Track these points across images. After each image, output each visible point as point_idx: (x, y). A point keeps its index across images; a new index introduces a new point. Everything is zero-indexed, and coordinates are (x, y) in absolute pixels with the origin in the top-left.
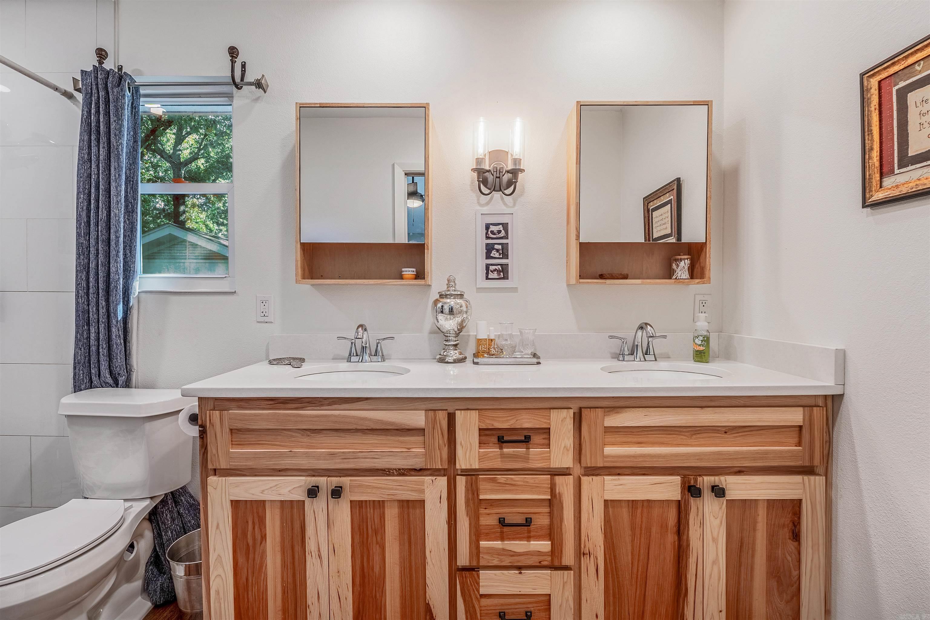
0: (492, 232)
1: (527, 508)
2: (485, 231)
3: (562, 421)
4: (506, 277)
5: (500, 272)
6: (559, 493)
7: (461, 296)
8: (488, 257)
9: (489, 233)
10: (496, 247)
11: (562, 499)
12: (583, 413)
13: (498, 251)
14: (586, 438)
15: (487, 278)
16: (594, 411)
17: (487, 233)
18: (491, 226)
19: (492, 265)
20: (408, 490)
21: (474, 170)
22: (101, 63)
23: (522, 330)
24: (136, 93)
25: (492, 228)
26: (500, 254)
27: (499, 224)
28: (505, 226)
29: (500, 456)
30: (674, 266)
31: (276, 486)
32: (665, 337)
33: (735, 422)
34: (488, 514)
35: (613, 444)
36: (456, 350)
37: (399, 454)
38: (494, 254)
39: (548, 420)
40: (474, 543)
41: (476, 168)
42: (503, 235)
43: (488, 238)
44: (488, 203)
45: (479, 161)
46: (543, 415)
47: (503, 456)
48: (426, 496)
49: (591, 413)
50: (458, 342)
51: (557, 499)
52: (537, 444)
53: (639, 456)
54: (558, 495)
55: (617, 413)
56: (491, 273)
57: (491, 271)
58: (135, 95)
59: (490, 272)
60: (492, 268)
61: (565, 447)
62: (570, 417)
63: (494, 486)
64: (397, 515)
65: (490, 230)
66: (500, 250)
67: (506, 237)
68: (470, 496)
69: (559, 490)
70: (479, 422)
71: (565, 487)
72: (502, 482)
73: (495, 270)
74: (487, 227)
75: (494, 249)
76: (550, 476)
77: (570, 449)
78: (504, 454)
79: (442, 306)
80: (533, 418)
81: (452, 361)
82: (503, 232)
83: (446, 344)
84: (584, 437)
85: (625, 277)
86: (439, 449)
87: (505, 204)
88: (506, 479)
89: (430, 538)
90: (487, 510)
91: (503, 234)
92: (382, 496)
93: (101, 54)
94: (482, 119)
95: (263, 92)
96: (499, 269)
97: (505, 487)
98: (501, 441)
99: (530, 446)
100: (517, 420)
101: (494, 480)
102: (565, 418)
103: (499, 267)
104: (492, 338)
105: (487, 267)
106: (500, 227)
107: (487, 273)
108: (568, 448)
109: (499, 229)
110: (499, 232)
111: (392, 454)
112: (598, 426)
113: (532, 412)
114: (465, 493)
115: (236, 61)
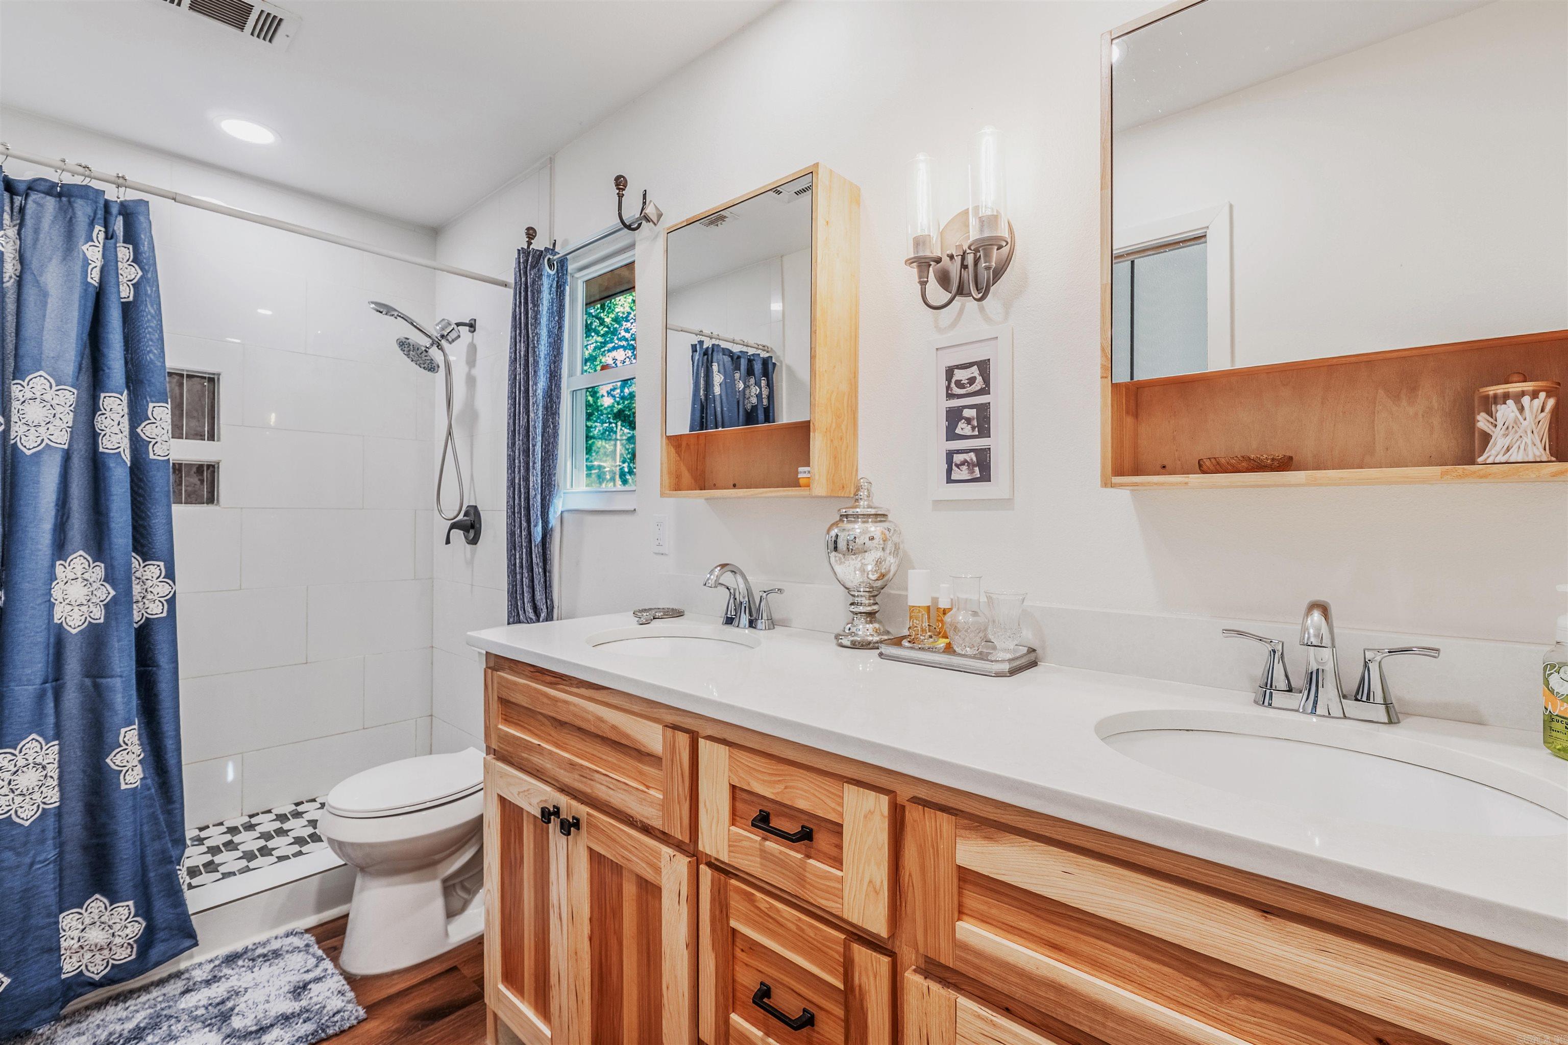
0: (959, 384)
1: (807, 989)
2: (944, 383)
3: (865, 817)
4: (985, 476)
5: (974, 466)
6: (860, 986)
7: (880, 517)
8: (952, 435)
9: (953, 385)
10: (967, 413)
11: (865, 1003)
12: (907, 813)
13: (969, 421)
14: (914, 876)
15: (949, 480)
16: (933, 815)
17: (948, 387)
18: (956, 371)
19: (959, 452)
20: (642, 860)
21: (910, 262)
22: (529, 244)
23: (991, 595)
24: (562, 268)
25: (959, 375)
26: (973, 428)
27: (971, 365)
28: (984, 366)
29: (758, 853)
30: (1482, 421)
31: (528, 790)
32: (1432, 652)
33: (1421, 1018)
34: (746, 965)
35: (984, 919)
36: (871, 622)
37: (634, 792)
38: (963, 428)
39: (839, 805)
40: (721, 1010)
41: (915, 258)
42: (979, 388)
43: (950, 396)
44: (954, 325)
45: (918, 242)
46: (830, 792)
47: (764, 854)
48: (663, 882)
49: (924, 818)
50: (875, 607)
51: (855, 996)
52: (825, 854)
53: (1050, 986)
54: (857, 989)
55: (988, 838)
56: (957, 469)
57: (958, 466)
58: (560, 271)
59: (954, 467)
60: (958, 458)
61: (870, 882)
62: (882, 815)
63: (752, 912)
64: (634, 898)
65: (953, 381)
66: (974, 419)
67: (985, 391)
68: (717, 913)
69: (860, 979)
70: (730, 770)
71: (872, 978)
72: (763, 909)
73: (963, 463)
74: (950, 372)
75: (961, 418)
76: (843, 936)
77: (881, 893)
78: (765, 851)
79: (837, 536)
80: (812, 791)
81: (848, 644)
82: (979, 379)
83: (854, 610)
84: (910, 875)
85: (1285, 464)
86: (679, 803)
87: (987, 319)
88: (768, 906)
89: (667, 962)
90: (744, 953)
91: (979, 384)
92: (617, 856)
93: (531, 233)
94: (921, 157)
95: (653, 225)
96: (972, 459)
97: (768, 922)
98: (762, 822)
99: (813, 852)
100: (786, 788)
101: (750, 898)
102: (871, 812)
103: (972, 455)
104: (943, 604)
105: (950, 455)
106: (974, 371)
107: (949, 471)
108: (878, 887)
109: (972, 375)
110: (972, 381)
111: (626, 788)
112: (941, 859)
113: (810, 777)
114: (711, 903)
115: (623, 195)
